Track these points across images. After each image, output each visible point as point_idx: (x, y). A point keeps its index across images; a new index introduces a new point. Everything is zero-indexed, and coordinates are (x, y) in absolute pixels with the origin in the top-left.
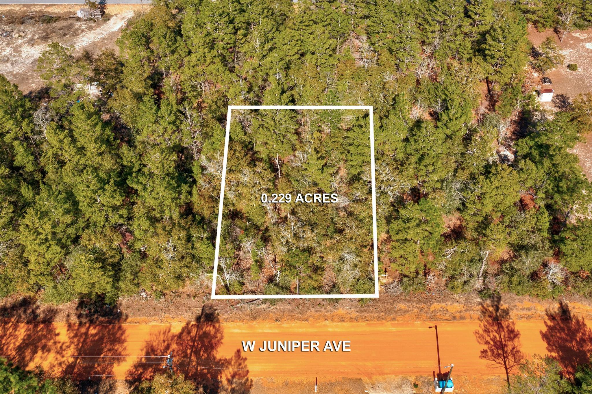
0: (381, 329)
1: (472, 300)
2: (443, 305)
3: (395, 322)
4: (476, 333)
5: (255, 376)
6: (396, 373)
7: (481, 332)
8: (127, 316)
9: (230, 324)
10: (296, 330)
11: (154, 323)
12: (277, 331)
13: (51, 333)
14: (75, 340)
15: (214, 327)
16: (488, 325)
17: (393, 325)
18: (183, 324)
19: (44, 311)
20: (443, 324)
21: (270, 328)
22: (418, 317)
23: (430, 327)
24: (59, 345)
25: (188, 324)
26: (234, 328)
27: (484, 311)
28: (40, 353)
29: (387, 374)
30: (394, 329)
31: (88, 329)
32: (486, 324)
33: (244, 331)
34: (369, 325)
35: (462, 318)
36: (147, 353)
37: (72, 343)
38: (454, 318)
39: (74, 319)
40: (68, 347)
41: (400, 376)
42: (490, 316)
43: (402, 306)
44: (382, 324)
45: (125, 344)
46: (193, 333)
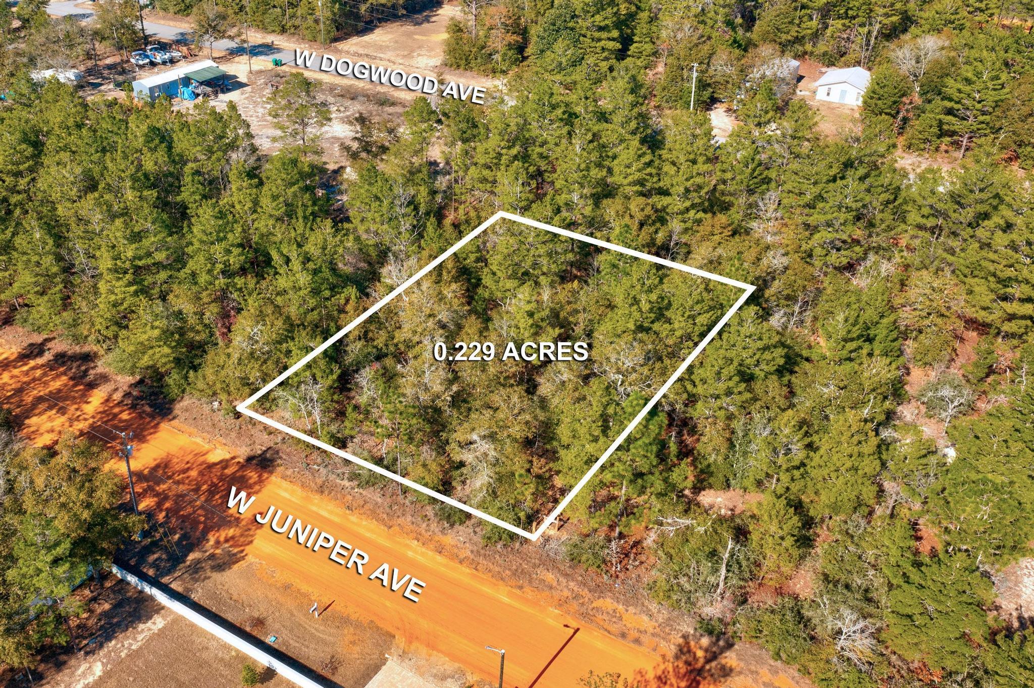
0: (487, 589)
1: (679, 624)
2: (621, 607)
3: (518, 592)
4: (640, 672)
5: (256, 556)
6: (453, 657)
7: (651, 675)
8: (174, 418)
9: (285, 484)
10: (362, 531)
11: (199, 440)
12: (336, 519)
13: (84, 398)
14: (99, 416)
15: (260, 476)
16: (671, 673)
17: (510, 595)
18: (228, 456)
19: (97, 374)
20: (596, 633)
21: (331, 512)
22: (561, 603)
23: (566, 626)
24: (79, 413)
25: (234, 458)
26: (286, 490)
27: (684, 650)
28: (54, 412)
29: (439, 651)
30: (506, 600)
31: (122, 412)
32: (671, 669)
33: (293, 499)
34: (474, 576)
35: (637, 641)
36: (158, 466)
37: (93, 417)
38: (623, 635)
39: (117, 396)
40: (85, 419)
41: (457, 665)
42: (687, 663)
43: (550, 577)
44: (495, 585)
45: (144, 445)
46: (228, 472)
